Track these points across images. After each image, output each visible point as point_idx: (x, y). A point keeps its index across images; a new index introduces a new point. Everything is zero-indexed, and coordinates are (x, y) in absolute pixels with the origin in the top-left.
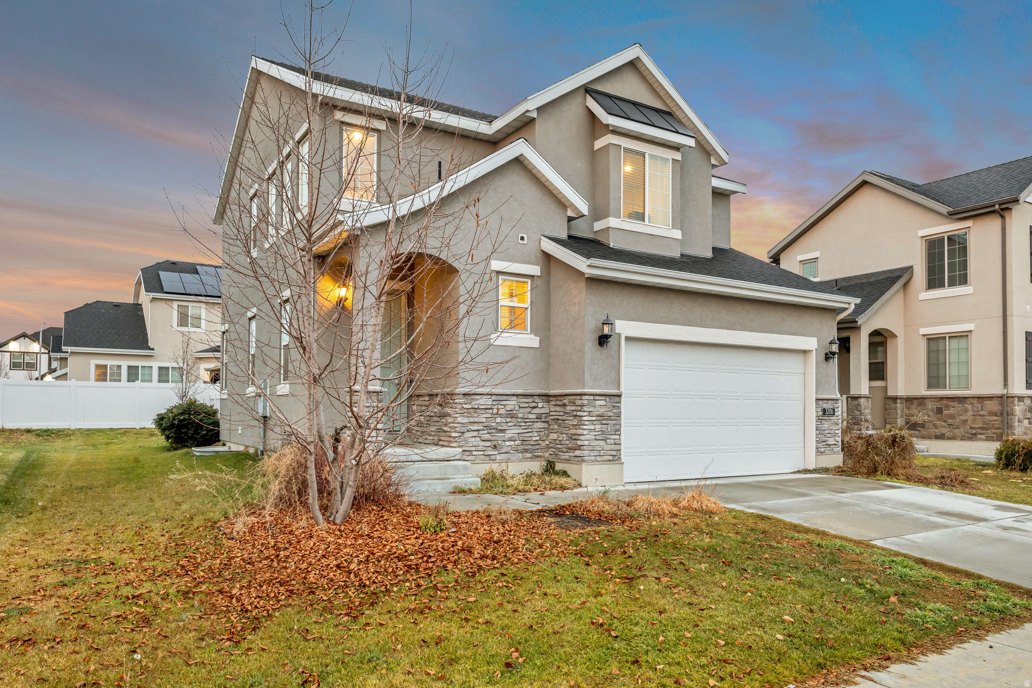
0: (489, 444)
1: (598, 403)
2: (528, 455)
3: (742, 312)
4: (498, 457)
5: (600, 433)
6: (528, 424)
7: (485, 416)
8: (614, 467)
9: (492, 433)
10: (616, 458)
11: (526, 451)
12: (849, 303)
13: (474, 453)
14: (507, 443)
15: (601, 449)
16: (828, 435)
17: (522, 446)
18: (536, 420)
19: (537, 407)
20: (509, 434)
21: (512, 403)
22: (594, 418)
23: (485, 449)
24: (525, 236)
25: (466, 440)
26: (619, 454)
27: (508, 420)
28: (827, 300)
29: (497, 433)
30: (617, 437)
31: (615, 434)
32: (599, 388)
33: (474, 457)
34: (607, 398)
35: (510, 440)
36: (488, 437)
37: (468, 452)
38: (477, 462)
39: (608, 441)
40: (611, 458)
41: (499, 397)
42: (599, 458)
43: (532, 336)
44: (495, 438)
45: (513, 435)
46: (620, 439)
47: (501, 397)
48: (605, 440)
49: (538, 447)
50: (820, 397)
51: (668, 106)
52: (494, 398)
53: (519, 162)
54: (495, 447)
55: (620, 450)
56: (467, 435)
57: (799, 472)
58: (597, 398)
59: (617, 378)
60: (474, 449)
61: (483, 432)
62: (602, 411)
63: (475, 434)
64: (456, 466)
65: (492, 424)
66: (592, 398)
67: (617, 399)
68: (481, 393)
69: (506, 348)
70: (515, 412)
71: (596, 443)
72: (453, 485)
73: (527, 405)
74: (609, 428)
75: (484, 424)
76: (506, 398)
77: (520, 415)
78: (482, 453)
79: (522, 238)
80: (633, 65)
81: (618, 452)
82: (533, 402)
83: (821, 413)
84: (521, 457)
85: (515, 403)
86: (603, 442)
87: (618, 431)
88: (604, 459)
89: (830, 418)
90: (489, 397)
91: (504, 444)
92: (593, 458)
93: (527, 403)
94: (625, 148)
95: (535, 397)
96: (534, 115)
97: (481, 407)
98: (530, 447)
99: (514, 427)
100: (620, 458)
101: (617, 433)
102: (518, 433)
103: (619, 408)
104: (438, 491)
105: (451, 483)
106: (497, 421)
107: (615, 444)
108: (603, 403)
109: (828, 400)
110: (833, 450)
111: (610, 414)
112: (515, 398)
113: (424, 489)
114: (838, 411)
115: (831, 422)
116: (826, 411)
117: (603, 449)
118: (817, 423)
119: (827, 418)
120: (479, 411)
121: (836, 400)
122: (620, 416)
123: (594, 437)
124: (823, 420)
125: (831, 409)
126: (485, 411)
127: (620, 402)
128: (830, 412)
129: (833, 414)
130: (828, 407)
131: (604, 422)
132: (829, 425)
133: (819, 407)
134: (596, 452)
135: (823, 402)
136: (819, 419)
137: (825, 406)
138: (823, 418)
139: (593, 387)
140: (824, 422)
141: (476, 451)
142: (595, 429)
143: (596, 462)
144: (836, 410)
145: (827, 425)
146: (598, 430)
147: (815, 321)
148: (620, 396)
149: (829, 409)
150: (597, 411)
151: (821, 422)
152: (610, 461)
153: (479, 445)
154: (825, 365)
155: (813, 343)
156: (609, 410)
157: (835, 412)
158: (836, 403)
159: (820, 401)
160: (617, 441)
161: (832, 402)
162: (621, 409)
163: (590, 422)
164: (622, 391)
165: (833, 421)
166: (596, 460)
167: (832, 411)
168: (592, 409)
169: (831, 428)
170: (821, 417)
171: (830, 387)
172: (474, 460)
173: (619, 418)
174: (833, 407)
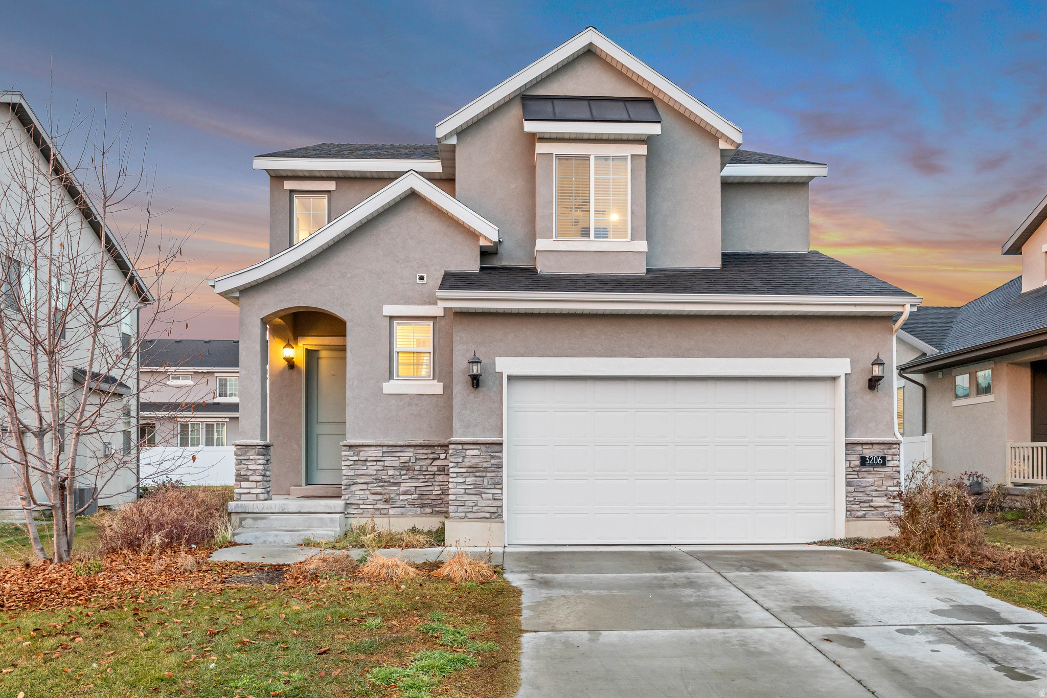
0: (379, 497)
1: (469, 452)
2: (428, 510)
3: (702, 333)
4: (391, 511)
5: (472, 486)
6: (427, 477)
7: (375, 468)
8: (495, 526)
9: (384, 486)
10: (496, 515)
11: (423, 506)
12: (903, 305)
13: (361, 506)
14: (402, 497)
15: (473, 504)
16: (874, 494)
17: (420, 501)
18: (437, 473)
19: (439, 458)
20: (404, 487)
21: (408, 454)
22: (464, 470)
23: (374, 502)
24: (425, 275)
25: (353, 493)
26: (500, 511)
27: (403, 472)
28: (855, 305)
29: (389, 486)
30: (499, 492)
31: (494, 488)
32: (473, 435)
33: (362, 510)
34: (483, 447)
35: (405, 493)
36: (379, 490)
37: (356, 506)
38: (364, 515)
39: (483, 495)
40: (488, 515)
41: (391, 448)
42: (469, 515)
43: (435, 382)
44: (387, 491)
45: (409, 488)
46: (502, 494)
47: (394, 448)
48: (480, 494)
49: (439, 502)
50: (851, 440)
51: (646, 91)
52: (385, 449)
53: (412, 195)
54: (386, 501)
55: (502, 506)
56: (354, 488)
57: (821, 543)
58: (466, 447)
59: (499, 423)
60: (361, 502)
61: (372, 485)
62: (475, 461)
63: (365, 486)
64: (322, 519)
65: (383, 477)
66: (460, 447)
67: (497, 448)
68: (369, 444)
69: (402, 396)
70: (410, 464)
71: (466, 497)
72: (303, 538)
73: (426, 457)
74: (486, 482)
75: (374, 477)
76: (399, 449)
77: (417, 468)
78: (372, 506)
79: (422, 278)
80: (589, 52)
81: (499, 509)
82: (434, 453)
83: (857, 463)
84: (419, 512)
85: (411, 454)
86: (478, 496)
87: (498, 484)
88: (478, 517)
89: (876, 469)
90: (380, 448)
91: (398, 498)
92: (463, 514)
93: (426, 454)
94: (557, 156)
95: (436, 448)
96: (453, 141)
97: (369, 459)
98: (429, 501)
99: (410, 480)
100: (501, 516)
101: (497, 487)
102: (416, 487)
103: (501, 458)
104: (286, 542)
105: (300, 535)
106: (389, 474)
107: (495, 499)
108: (476, 452)
109: (872, 444)
110: (883, 514)
111: (485, 465)
112: (412, 450)
113: (271, 539)
114: (895, 459)
115: (880, 474)
116: (867, 459)
117: (476, 505)
118: (848, 476)
119: (872, 469)
120: (368, 464)
121: (890, 444)
122: (502, 467)
123: (464, 491)
124: (863, 471)
125: (878, 457)
126: (375, 463)
127: (501, 452)
128: (876, 462)
129: (882, 464)
130: (873, 454)
131: (478, 474)
132: (875, 479)
133: (852, 453)
134: (466, 507)
135: (862, 447)
136: (854, 471)
137: (867, 452)
138: (863, 470)
139: (464, 435)
140: (866, 475)
141: (363, 504)
142: (465, 482)
143: (466, 520)
144: (889, 458)
145: (871, 480)
146: (469, 483)
147: (848, 335)
148: (501, 444)
149: (874, 456)
150: (469, 462)
151: (858, 475)
152: (487, 518)
153: (368, 499)
154: (869, 396)
155: (840, 366)
156: (485, 460)
157: (888, 461)
158: (890, 449)
159: (853, 446)
160: (495, 495)
161: (883, 447)
162: (502, 459)
163: (458, 474)
164: (505, 439)
165: (884, 473)
166: (466, 517)
167: (879, 459)
168: (460, 460)
169: (880, 483)
170: (858, 468)
171: (879, 426)
172: (362, 514)
173: (500, 470)
174: (882, 454)
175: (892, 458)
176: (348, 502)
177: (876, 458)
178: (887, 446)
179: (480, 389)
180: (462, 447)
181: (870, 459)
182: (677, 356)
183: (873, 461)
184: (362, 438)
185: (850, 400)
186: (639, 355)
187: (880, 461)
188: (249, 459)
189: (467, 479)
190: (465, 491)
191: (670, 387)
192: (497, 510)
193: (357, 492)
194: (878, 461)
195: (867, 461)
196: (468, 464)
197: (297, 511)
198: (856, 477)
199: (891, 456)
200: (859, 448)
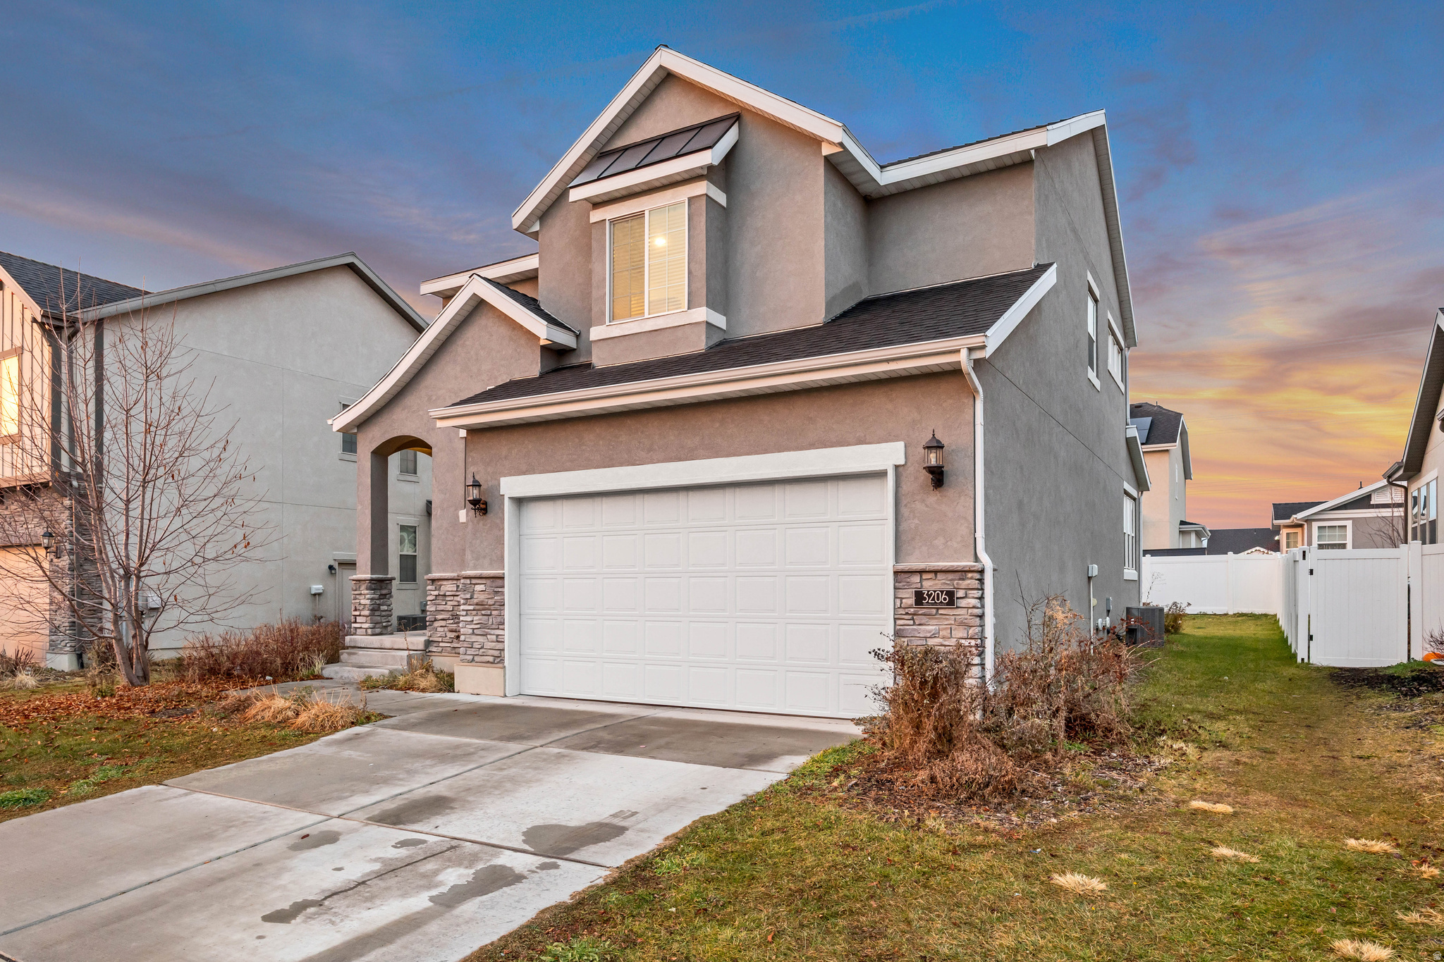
1: (477, 588)
5: (479, 626)
8: (495, 672)
10: (497, 660)
12: (958, 351)
13: (441, 644)
15: (480, 646)
22: (471, 608)
23: (451, 640)
25: (435, 630)
26: (502, 656)
30: (502, 633)
31: (498, 629)
32: (480, 568)
33: (441, 648)
34: (488, 582)
36: (454, 626)
37: (437, 643)
38: (443, 654)
39: (488, 636)
40: (491, 659)
42: (476, 658)
46: (504, 635)
48: (486, 635)
50: (903, 566)
55: (504, 650)
56: (436, 624)
58: (474, 581)
59: (502, 554)
60: (440, 639)
61: (449, 621)
62: (482, 598)
63: (444, 623)
64: (394, 656)
66: (468, 582)
67: (500, 582)
68: (445, 577)
71: (474, 638)
72: (367, 674)
74: (490, 620)
78: (449, 645)
80: (670, 77)
83: (912, 601)
86: (484, 637)
87: (501, 624)
88: (484, 660)
89: (940, 612)
92: (471, 657)
94: (612, 220)
96: (536, 228)
97: (447, 594)
100: (502, 661)
101: (500, 627)
103: (503, 593)
107: (498, 641)
108: (482, 587)
109: (936, 572)
111: (491, 602)
114: (971, 595)
115: (947, 619)
116: (925, 596)
117: (482, 648)
118: (899, 622)
119: (934, 611)
120: (448, 599)
121: (963, 573)
122: (504, 605)
123: (471, 631)
124: (921, 615)
125: (942, 592)
126: (452, 598)
127: (503, 587)
128: (938, 600)
129: (947, 604)
130: (934, 589)
131: (483, 612)
132: (941, 627)
133: (906, 587)
134: (473, 650)
135: (921, 577)
136: (907, 614)
137: (929, 585)
138: (920, 612)
139: (475, 568)
140: (924, 620)
141: (442, 642)
142: (473, 621)
143: (473, 663)
144: (961, 594)
145: (934, 627)
146: (476, 622)
147: (902, 406)
148: (502, 578)
149: (935, 591)
150: (479, 597)
151: (913, 619)
152: (492, 663)
153: (446, 636)
154: (933, 498)
155: (888, 455)
156: (490, 597)
157: (957, 598)
158: (963, 579)
159: (907, 575)
160: (500, 637)
161: (950, 576)
162: (504, 595)
163: (469, 612)
164: (506, 571)
165: (953, 617)
166: (473, 660)
167: (943, 596)
168: (468, 596)
169: (946, 633)
170: (912, 610)
171: (949, 543)
172: (441, 652)
173: (502, 608)
174: (950, 588)
175: (966, 594)
176: (431, 639)
177: (938, 594)
178: (957, 575)
179: (487, 515)
180: (470, 581)
181: (929, 596)
182: (680, 460)
183: (933, 599)
184: (444, 571)
185: (906, 505)
186: (637, 462)
187: (945, 599)
188: (361, 594)
189: (476, 618)
190: (473, 631)
191: (681, 499)
192: (501, 653)
193: (439, 629)
194: (941, 599)
195: (925, 599)
196: (475, 601)
197: (391, 647)
198: (911, 622)
199: (964, 591)
200: (916, 579)
